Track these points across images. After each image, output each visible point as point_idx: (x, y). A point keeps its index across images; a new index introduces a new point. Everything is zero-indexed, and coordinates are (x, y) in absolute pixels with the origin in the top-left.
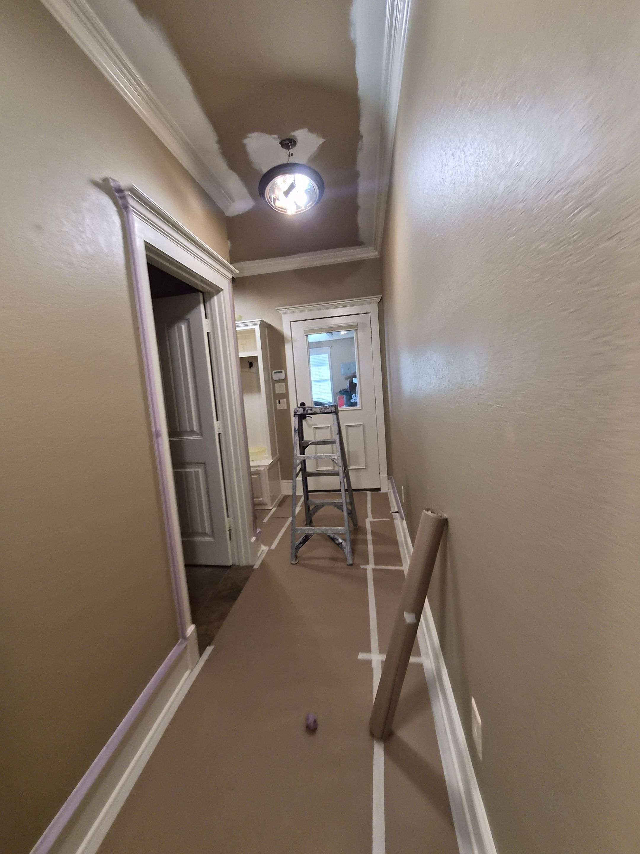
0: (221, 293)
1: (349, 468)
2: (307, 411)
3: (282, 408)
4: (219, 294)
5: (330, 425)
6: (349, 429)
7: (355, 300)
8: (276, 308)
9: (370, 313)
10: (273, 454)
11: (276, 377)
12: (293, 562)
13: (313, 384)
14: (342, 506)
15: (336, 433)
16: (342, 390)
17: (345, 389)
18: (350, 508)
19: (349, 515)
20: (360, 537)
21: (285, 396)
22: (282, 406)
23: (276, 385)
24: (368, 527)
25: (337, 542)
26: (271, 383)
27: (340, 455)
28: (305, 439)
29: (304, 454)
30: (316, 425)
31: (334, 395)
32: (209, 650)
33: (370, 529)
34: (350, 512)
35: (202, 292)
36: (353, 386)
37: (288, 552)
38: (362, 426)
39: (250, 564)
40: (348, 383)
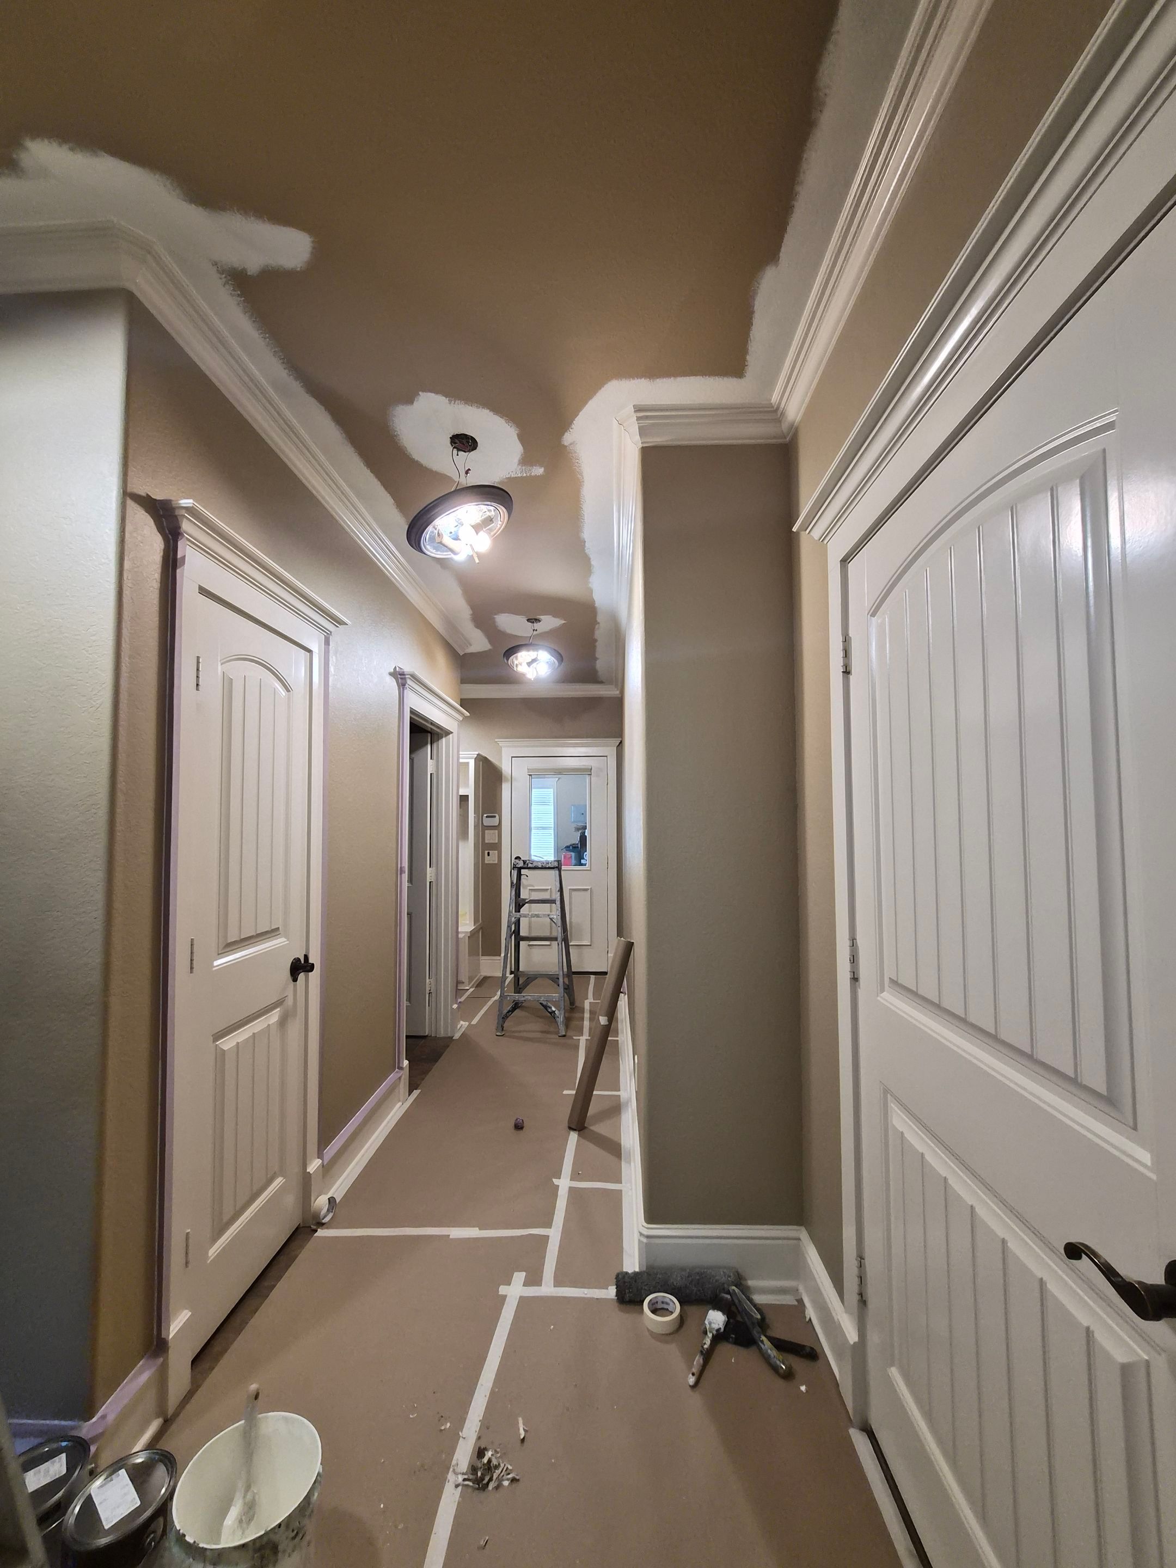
0: (451, 735)
1: (570, 944)
2: (528, 864)
3: (491, 862)
4: (448, 737)
5: (549, 888)
6: (574, 893)
7: (589, 741)
8: (496, 740)
9: (607, 756)
10: (476, 921)
11: (488, 822)
12: (498, 1034)
13: (533, 831)
14: (558, 978)
15: (557, 890)
16: (571, 845)
17: (574, 844)
18: (567, 983)
19: (565, 991)
20: (577, 1015)
21: (497, 846)
22: (491, 859)
23: (486, 832)
24: (587, 1006)
25: (550, 1010)
26: (482, 829)
27: (560, 914)
28: (522, 897)
29: (519, 912)
30: (533, 886)
31: (558, 850)
32: (416, 1093)
33: (589, 1008)
34: (566, 987)
35: (431, 733)
36: (583, 839)
37: (493, 1023)
38: (589, 890)
39: (449, 1035)
40: (579, 835)
